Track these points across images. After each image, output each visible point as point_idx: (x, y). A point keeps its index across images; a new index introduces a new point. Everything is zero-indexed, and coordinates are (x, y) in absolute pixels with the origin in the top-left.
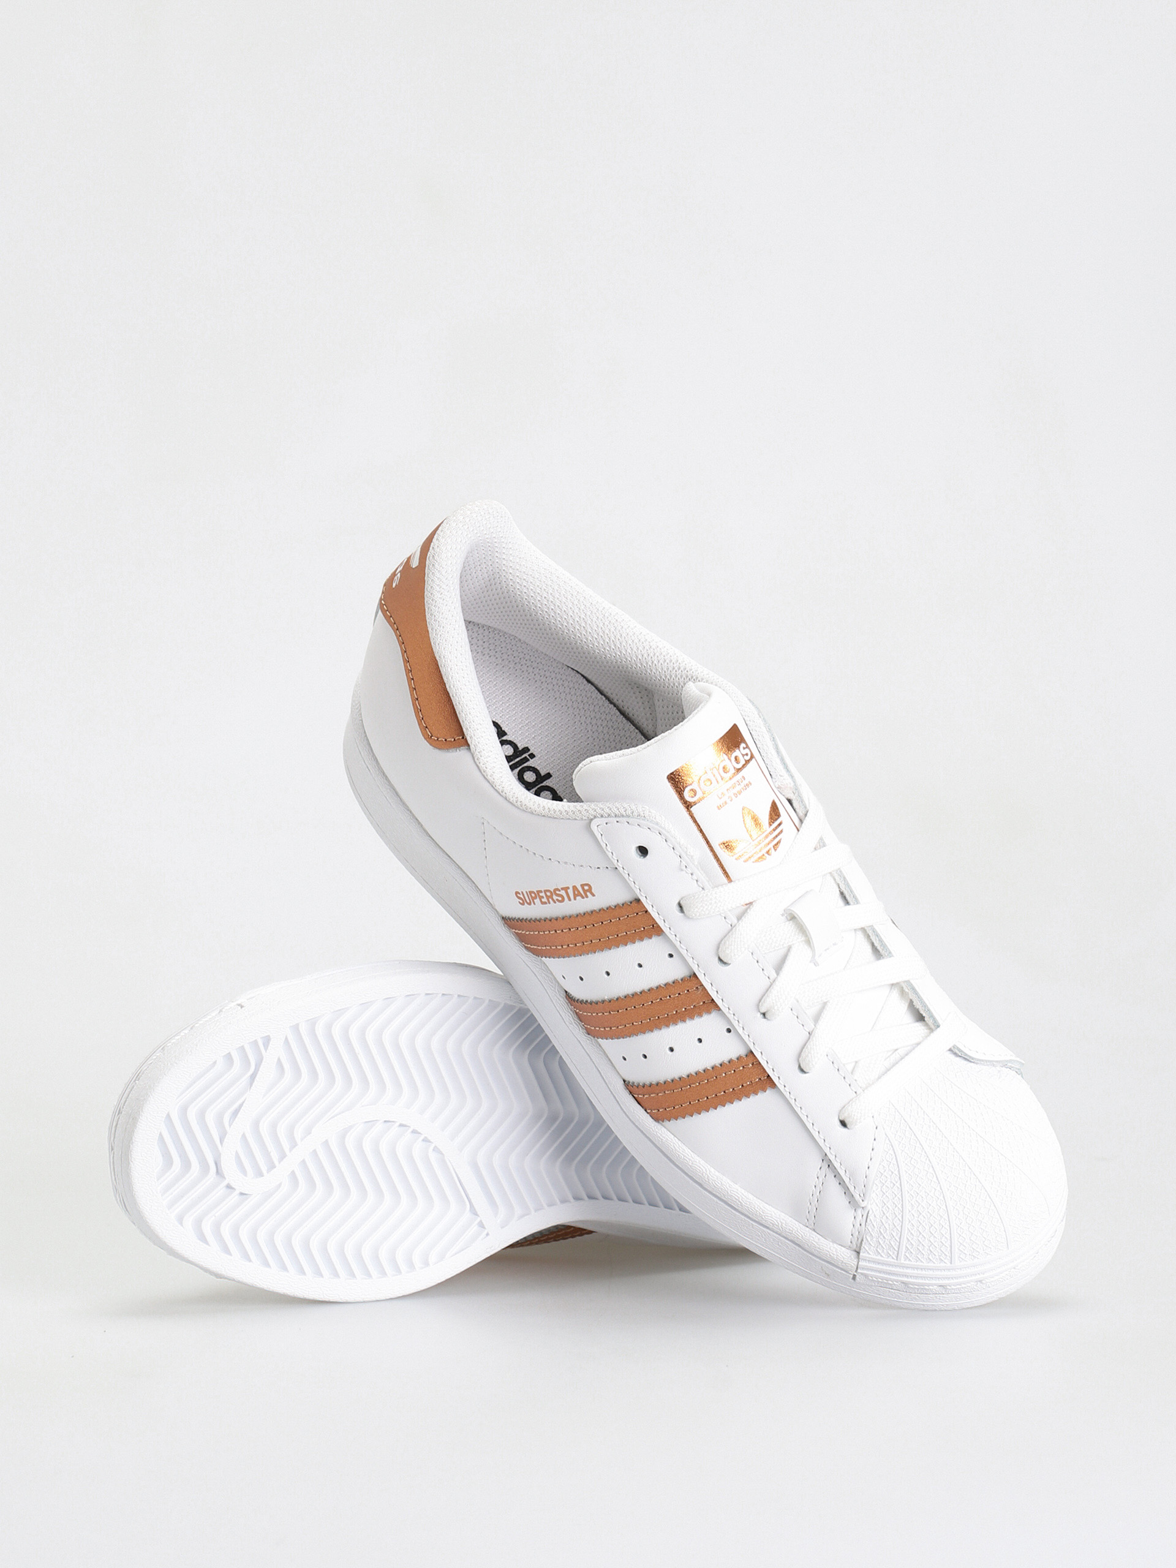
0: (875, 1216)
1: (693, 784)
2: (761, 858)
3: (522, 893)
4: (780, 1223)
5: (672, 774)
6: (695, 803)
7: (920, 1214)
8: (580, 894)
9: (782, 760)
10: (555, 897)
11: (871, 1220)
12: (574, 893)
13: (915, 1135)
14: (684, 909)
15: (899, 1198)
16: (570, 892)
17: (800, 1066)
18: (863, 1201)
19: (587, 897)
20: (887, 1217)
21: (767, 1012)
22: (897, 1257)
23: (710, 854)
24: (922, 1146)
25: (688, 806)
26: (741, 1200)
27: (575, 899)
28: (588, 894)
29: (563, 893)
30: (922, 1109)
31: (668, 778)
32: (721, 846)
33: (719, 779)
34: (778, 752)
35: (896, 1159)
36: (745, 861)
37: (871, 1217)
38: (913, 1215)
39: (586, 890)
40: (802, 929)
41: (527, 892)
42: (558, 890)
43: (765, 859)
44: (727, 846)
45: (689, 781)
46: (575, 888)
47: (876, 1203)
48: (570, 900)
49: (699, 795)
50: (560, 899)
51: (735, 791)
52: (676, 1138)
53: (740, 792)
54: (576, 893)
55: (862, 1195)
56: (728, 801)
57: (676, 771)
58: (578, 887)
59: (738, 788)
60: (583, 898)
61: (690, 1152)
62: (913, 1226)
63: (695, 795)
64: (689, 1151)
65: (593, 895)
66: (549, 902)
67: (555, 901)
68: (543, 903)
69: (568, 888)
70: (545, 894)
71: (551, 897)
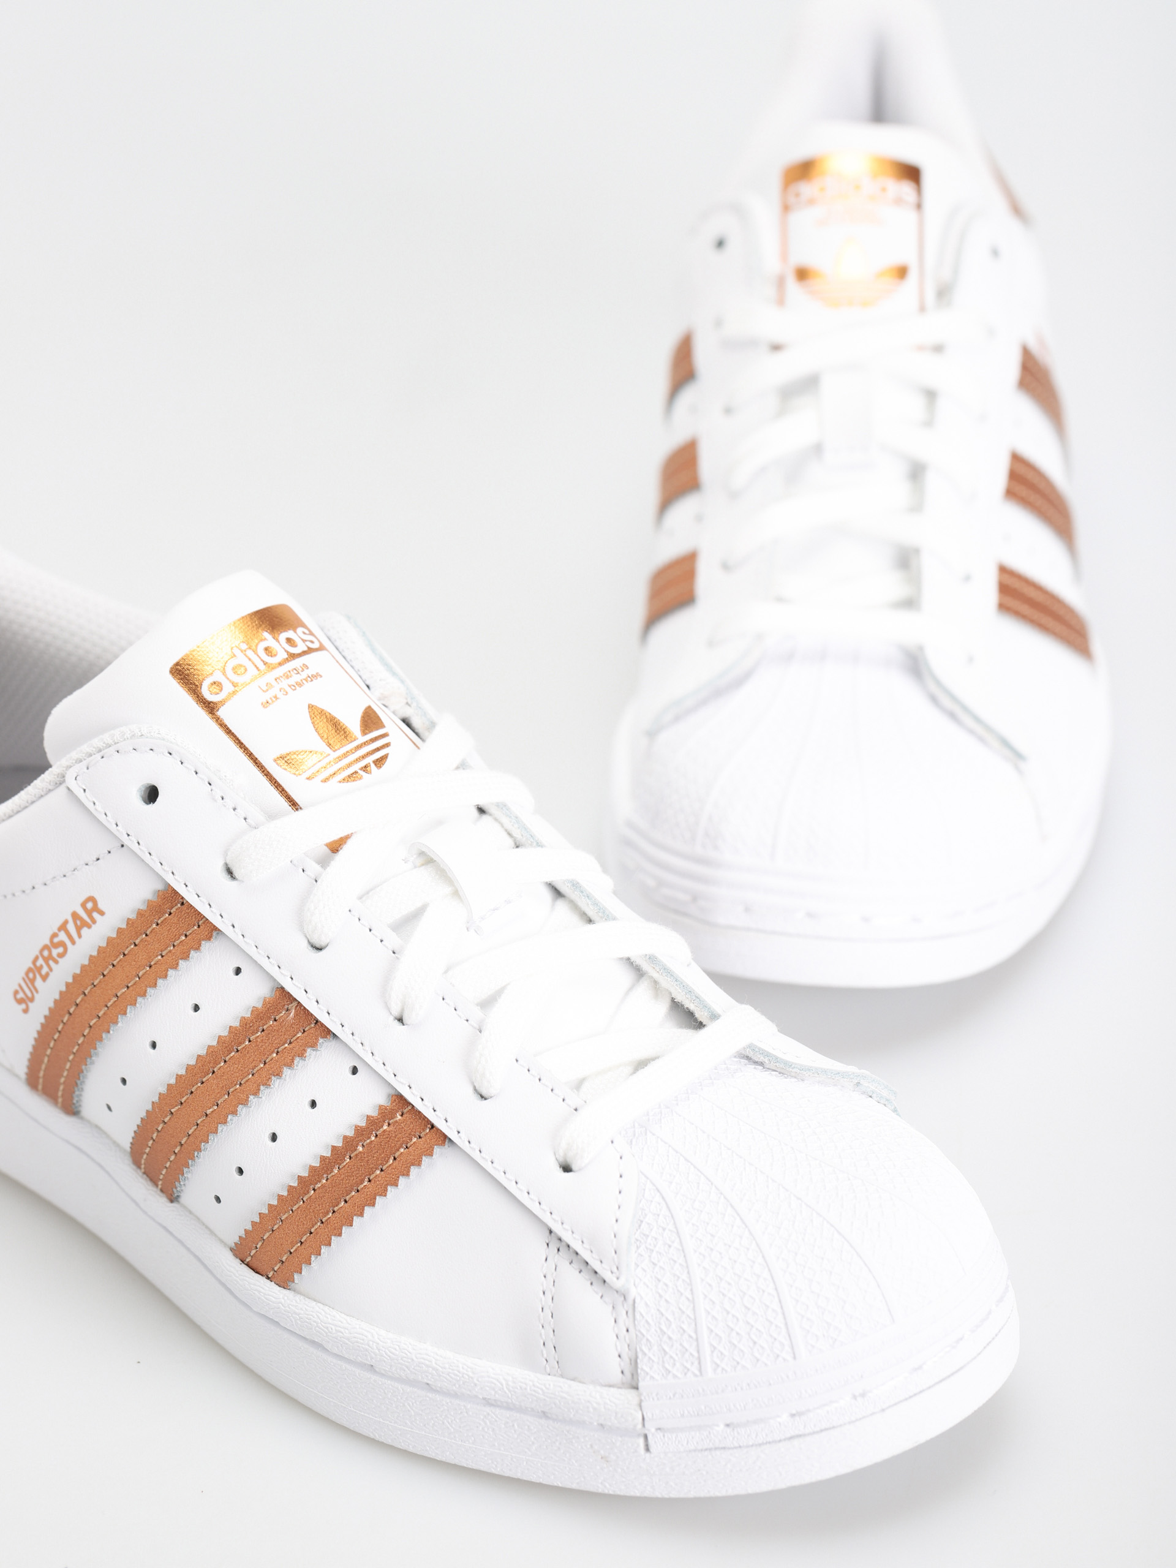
0: (646, 1304)
1: (214, 674)
2: (353, 776)
3: (20, 987)
4: (504, 1383)
5: (177, 664)
6: (223, 703)
7: (721, 1279)
8: (85, 924)
9: (382, 660)
10: (55, 952)
11: (641, 1314)
12: (76, 924)
13: (695, 1167)
14: (236, 874)
15: (680, 1264)
16: (71, 927)
17: (475, 1090)
18: (618, 1278)
19: (94, 922)
20: (666, 1300)
21: (403, 1010)
22: (700, 1371)
23: (264, 780)
24: (710, 1181)
25: (211, 708)
26: (434, 1365)
27: (80, 936)
28: (95, 915)
29: (62, 936)
30: (704, 1132)
31: (171, 672)
32: (279, 762)
33: (262, 666)
34: (374, 650)
35: (668, 1207)
36: (325, 780)
37: (640, 1307)
38: (710, 1285)
39: (92, 906)
40: (444, 874)
41: (24, 980)
42: (56, 935)
43: (360, 779)
44: (285, 759)
45: (208, 669)
47: (644, 1283)
48: (73, 942)
49: (228, 688)
50: (61, 950)
51: (292, 681)
52: (319, 1304)
53: (300, 684)
54: (79, 923)
55: (615, 1270)
56: (280, 695)
57: (183, 659)
58: (78, 911)
59: (296, 678)
60: (89, 927)
61: (345, 1317)
62: (714, 1303)
63: (221, 690)
64: (343, 1315)
65: (102, 913)
66: (51, 970)
67: (56, 962)
68: (45, 978)
69: (66, 922)
70: (40, 962)
71: (50, 957)
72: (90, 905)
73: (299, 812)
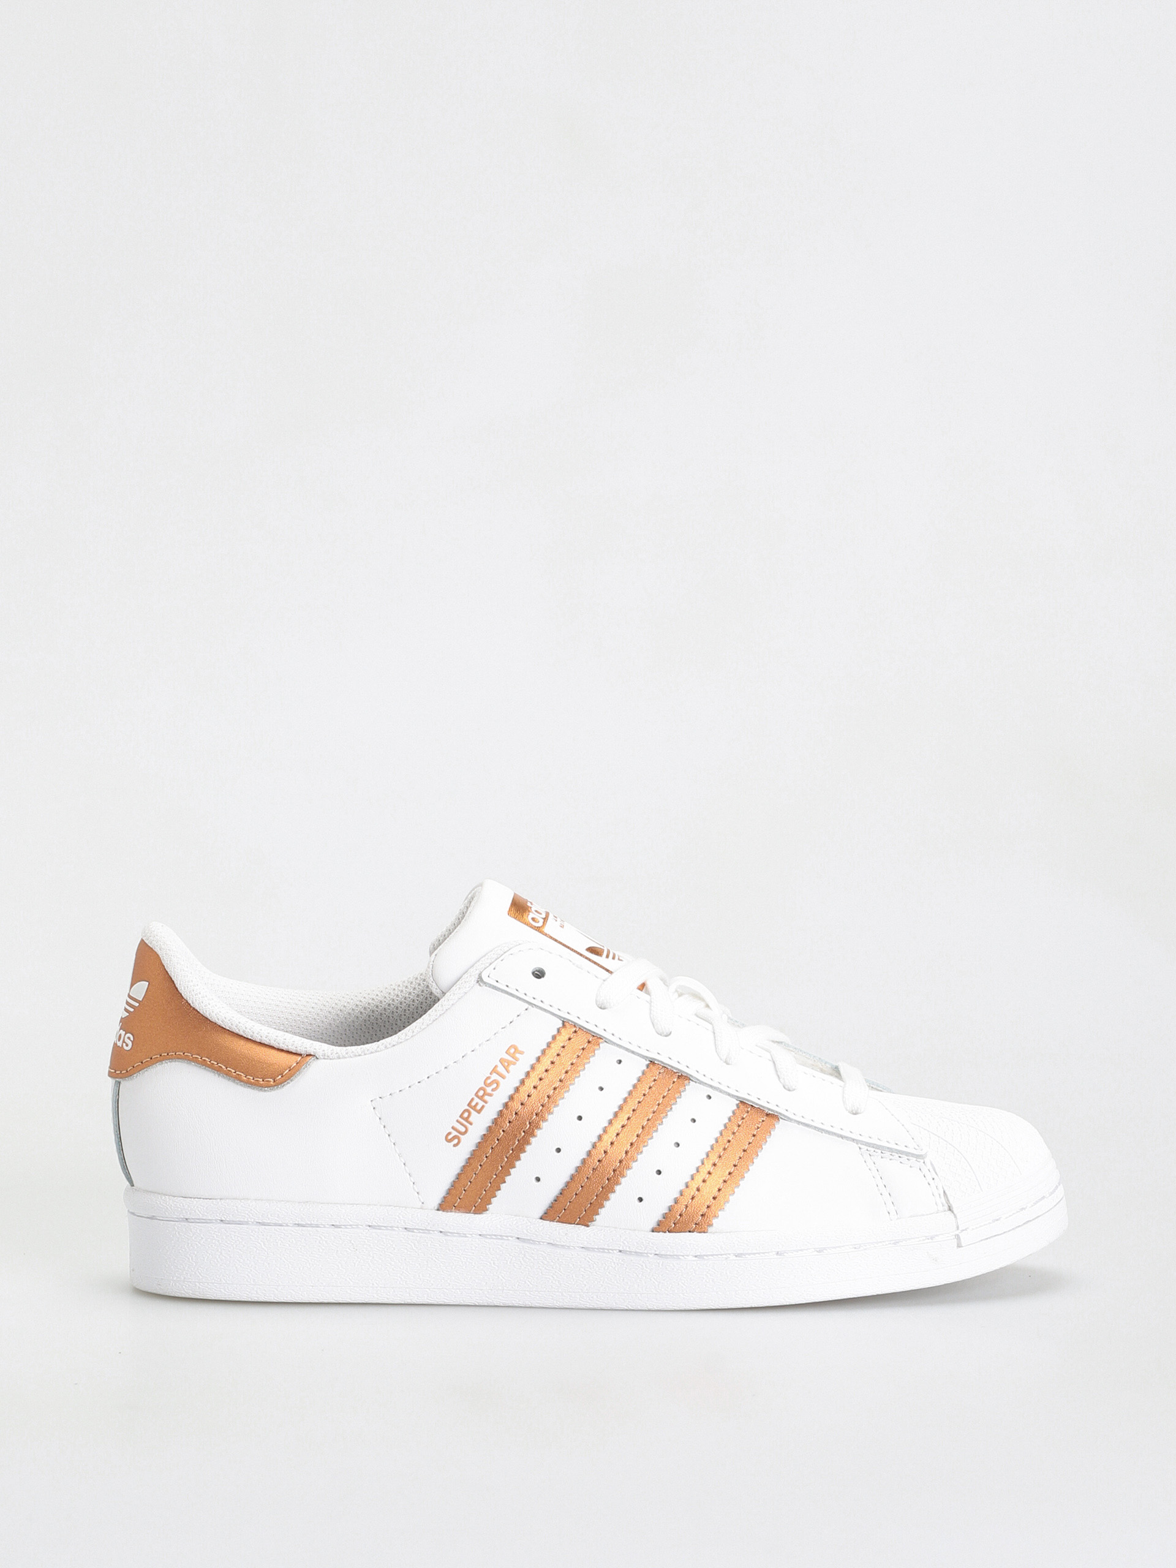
3: (453, 1128)
8: (509, 1063)
10: (489, 1090)
12: (503, 1066)
16: (501, 1069)
17: (786, 1088)
19: (517, 1060)
27: (508, 1072)
28: (518, 1055)
29: (495, 1077)
39: (514, 1051)
41: (457, 1121)
42: (488, 1078)
46: (502, 1061)
48: (503, 1077)
50: (494, 1086)
54: (506, 1064)
55: (917, 1147)
58: (504, 1057)
60: (514, 1064)
65: (522, 1053)
66: (486, 1102)
67: (490, 1095)
68: (479, 1112)
69: (496, 1066)
70: (476, 1100)
71: (485, 1094)
72: (512, 1051)
73: (613, 975)
